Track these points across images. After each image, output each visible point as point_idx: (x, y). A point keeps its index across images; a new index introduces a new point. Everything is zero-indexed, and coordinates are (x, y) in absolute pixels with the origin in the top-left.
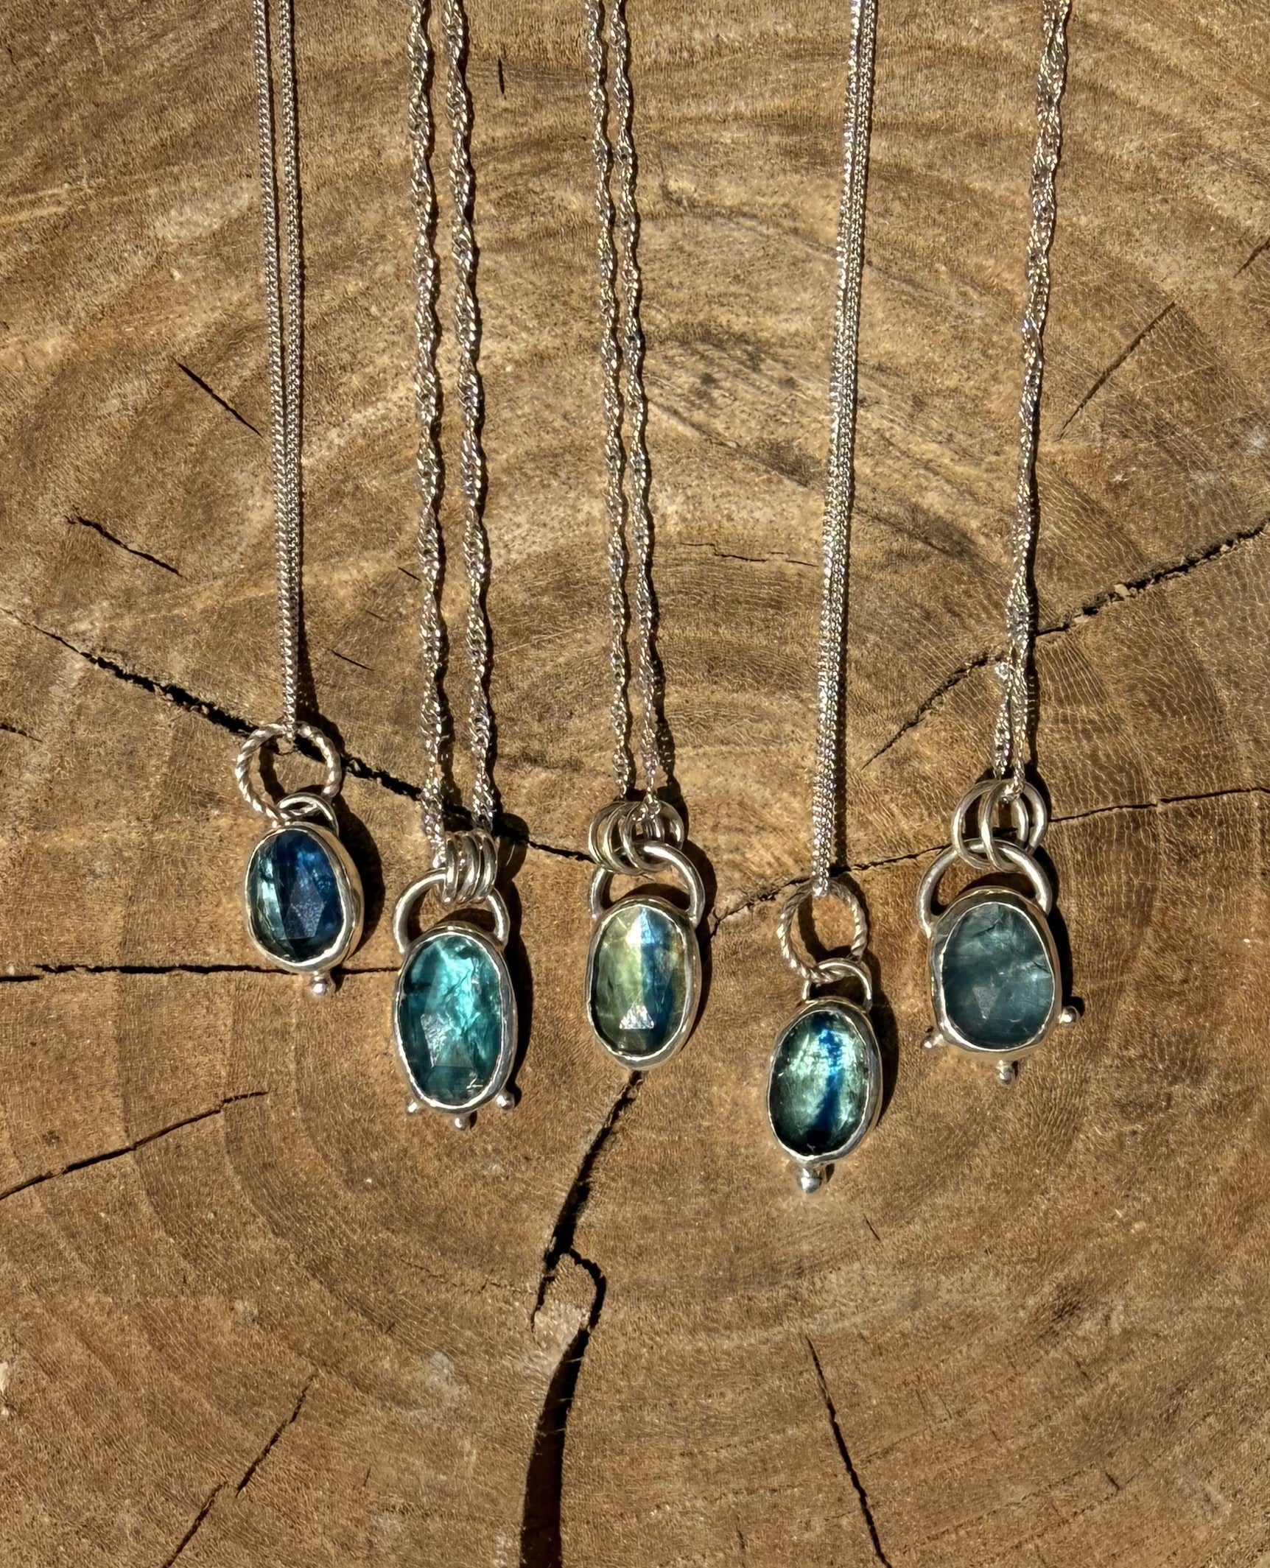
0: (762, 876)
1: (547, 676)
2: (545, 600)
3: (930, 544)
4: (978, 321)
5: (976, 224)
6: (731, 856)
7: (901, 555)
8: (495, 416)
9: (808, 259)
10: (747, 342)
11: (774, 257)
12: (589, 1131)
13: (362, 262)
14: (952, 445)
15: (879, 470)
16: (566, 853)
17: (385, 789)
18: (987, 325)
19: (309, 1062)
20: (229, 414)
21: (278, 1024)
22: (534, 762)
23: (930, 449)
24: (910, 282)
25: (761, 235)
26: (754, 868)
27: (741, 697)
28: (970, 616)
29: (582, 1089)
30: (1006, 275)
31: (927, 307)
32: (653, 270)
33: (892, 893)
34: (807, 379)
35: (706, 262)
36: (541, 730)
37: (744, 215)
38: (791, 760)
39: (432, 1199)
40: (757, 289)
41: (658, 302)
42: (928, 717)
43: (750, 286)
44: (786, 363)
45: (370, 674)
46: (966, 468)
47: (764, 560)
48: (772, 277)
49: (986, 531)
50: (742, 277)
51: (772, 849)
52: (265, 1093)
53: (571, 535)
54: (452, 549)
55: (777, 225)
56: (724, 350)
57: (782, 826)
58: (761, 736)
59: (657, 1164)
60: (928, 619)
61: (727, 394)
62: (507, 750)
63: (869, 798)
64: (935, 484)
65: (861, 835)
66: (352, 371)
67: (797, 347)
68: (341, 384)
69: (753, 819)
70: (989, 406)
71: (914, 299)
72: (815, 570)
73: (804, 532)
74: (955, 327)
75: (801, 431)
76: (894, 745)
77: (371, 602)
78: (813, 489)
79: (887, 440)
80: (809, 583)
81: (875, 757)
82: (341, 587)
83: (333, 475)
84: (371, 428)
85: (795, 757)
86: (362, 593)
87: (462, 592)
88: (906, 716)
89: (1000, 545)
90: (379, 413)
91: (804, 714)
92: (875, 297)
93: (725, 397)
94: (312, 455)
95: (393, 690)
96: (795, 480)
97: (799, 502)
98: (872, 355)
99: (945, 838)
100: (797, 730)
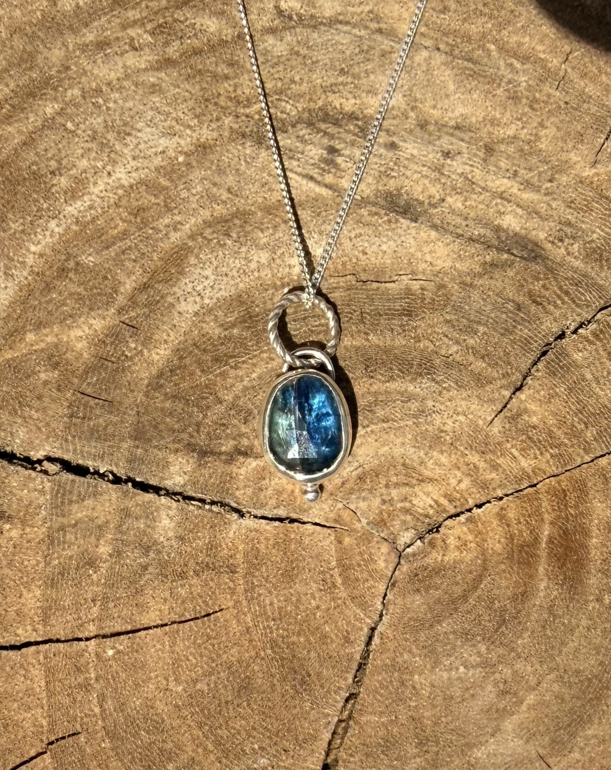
0: (427, 516)
1: (246, 389)
2: (235, 331)
3: (513, 254)
4: (524, 84)
5: (512, 11)
6: (402, 505)
7: (493, 265)
8: (176, 196)
10: (358, 119)
11: (367, 52)
13: (55, 89)
14: (517, 178)
16: (281, 520)
17: (136, 491)
18: (530, 86)
21: (81, 679)
22: (246, 455)
23: (502, 184)
24: (470, 60)
25: (356, 36)
26: (421, 511)
27: (393, 386)
28: (549, 304)
29: (319, 692)
30: (540, 48)
31: (485, 77)
32: (279, 71)
33: (522, 514)
34: (405, 141)
36: (248, 430)
37: (341, 22)
40: (359, 78)
41: (286, 96)
42: (530, 382)
43: (354, 76)
44: (388, 131)
45: (109, 405)
46: (531, 195)
47: (394, 282)
48: (369, 67)
49: (551, 239)
50: (346, 70)
51: (431, 495)
52: (79, 733)
53: (247, 280)
54: (158, 302)
55: (366, 28)
56: (340, 126)
57: (436, 477)
58: (412, 413)
59: (382, 739)
60: (519, 310)
61: (348, 160)
62: (224, 449)
63: (496, 447)
64: (510, 209)
65: (494, 475)
66: (61, 175)
67: (394, 118)
68: (53, 185)
69: (414, 475)
70: (541, 146)
71: (475, 72)
72: (433, 283)
73: (420, 257)
74: (508, 90)
75: (407, 181)
76: (508, 406)
77: (102, 350)
78: (422, 223)
79: (471, 180)
80: (430, 294)
81: (496, 416)
82: (78, 341)
83: (57, 256)
84: (81, 217)
85: (438, 424)
86: (94, 344)
87: (172, 334)
88: (513, 383)
89: (563, 248)
90: (86, 205)
91: (440, 392)
92: (446, 74)
93: (346, 162)
94: (39, 243)
95: (130, 415)
96: (408, 218)
97: (414, 235)
98: (451, 118)
99: (554, 469)
100: (437, 404)
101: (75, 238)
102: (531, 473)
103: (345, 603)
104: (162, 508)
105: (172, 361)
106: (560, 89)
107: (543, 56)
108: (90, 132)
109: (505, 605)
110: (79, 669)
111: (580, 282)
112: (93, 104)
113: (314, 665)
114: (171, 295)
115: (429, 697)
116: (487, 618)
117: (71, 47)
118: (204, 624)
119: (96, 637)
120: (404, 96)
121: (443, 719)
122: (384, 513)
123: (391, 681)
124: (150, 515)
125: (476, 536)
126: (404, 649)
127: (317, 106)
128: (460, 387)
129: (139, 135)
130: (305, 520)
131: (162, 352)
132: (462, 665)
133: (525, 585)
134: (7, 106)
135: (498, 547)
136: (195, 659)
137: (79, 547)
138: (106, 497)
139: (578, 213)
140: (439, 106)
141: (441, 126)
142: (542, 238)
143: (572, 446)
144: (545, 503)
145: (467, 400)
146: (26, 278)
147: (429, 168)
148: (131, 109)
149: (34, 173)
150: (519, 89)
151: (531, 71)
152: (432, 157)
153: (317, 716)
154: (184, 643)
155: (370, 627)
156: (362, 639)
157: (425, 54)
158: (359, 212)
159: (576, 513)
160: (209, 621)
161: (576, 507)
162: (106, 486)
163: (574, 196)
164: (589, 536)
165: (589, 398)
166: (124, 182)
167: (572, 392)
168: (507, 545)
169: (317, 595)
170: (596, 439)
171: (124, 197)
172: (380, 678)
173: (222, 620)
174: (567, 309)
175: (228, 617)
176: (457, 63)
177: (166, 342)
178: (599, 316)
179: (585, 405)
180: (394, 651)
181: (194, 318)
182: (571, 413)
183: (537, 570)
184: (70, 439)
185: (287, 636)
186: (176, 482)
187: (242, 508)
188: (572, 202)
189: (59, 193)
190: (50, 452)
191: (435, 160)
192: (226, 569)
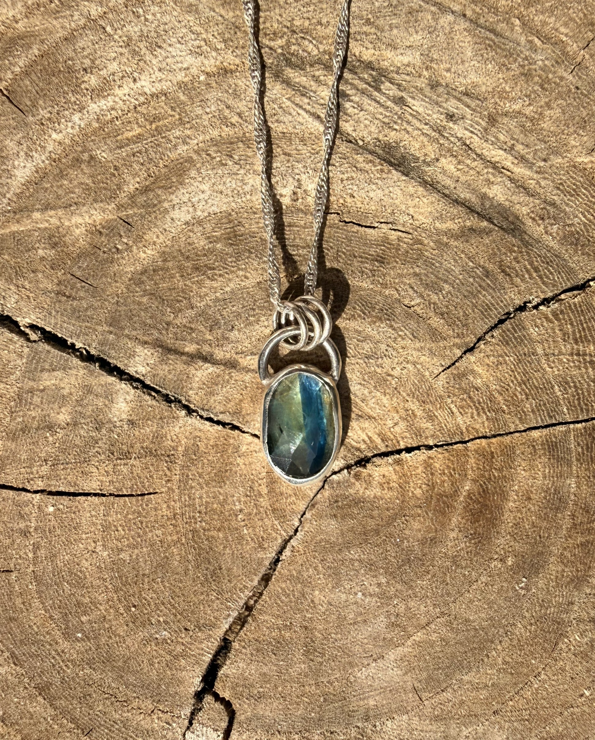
0: (358, 449)
1: (217, 300)
2: (219, 246)
3: (493, 223)
4: (540, 63)
7: (472, 230)
8: (191, 112)
10: (373, 69)
14: (513, 152)
15: (460, 167)
16: (224, 424)
17: (101, 372)
18: (545, 65)
19: (42, 553)
20: (4, 98)
21: (22, 525)
22: (205, 359)
23: (498, 154)
24: (493, 31)
26: (354, 444)
28: (517, 276)
29: (226, 585)
30: (563, 30)
31: (503, 50)
32: (309, 11)
33: (448, 466)
34: (413, 98)
36: (211, 338)
38: (385, 370)
39: (121, 651)
40: (383, 31)
41: (311, 36)
42: (482, 346)
44: (399, 85)
45: (94, 291)
46: (523, 170)
47: (374, 228)
48: (394, 21)
49: (533, 216)
50: (372, 20)
51: (367, 431)
52: (12, 571)
53: (239, 200)
54: (155, 205)
56: (356, 73)
57: (375, 415)
58: (365, 352)
59: (274, 639)
60: (487, 277)
61: (356, 106)
62: (187, 349)
63: (436, 400)
64: (499, 180)
65: (429, 425)
66: (91, 73)
67: (408, 75)
68: (83, 82)
70: (543, 125)
71: (495, 43)
72: (410, 236)
73: (404, 209)
74: (523, 66)
75: (407, 136)
76: (457, 364)
77: (97, 240)
78: (412, 178)
79: (468, 146)
80: (405, 246)
81: (443, 371)
82: (77, 227)
83: (75, 147)
84: (102, 115)
85: (387, 368)
86: (92, 233)
87: (161, 236)
88: (466, 344)
89: (542, 226)
90: (108, 105)
91: (395, 338)
92: (466, 40)
93: (354, 107)
94: (61, 132)
95: (110, 302)
96: (400, 171)
97: (403, 187)
98: (461, 83)
99: (487, 431)
100: (389, 349)
101: (94, 133)
102: (464, 430)
103: (266, 512)
104: (121, 391)
105: (157, 262)
106: (574, 73)
107: (565, 39)
108: (125, 39)
109: (413, 546)
110: (22, 517)
111: (551, 261)
112: (134, 12)
113: (226, 561)
114: (168, 201)
115: (324, 613)
116: (393, 555)
118: (137, 501)
119: (42, 491)
120: (422, 55)
121: (333, 635)
123: (293, 591)
124: (109, 396)
125: (400, 478)
126: (311, 565)
128: (414, 337)
129: (170, 49)
130: (246, 429)
131: (149, 252)
132: (361, 591)
133: (436, 531)
135: (418, 492)
136: (124, 530)
137: (42, 410)
138: (74, 372)
139: (565, 195)
140: (453, 70)
141: (450, 91)
142: (525, 213)
143: (509, 413)
144: (472, 461)
145: (419, 350)
146: (43, 162)
147: (431, 127)
148: (166, 24)
149: (68, 68)
150: (534, 67)
151: (549, 51)
152: (437, 117)
153: (220, 606)
154: (116, 514)
155: (284, 538)
156: (275, 548)
157: (450, 18)
158: (355, 157)
159: (499, 476)
160: (142, 500)
161: (500, 470)
162: (76, 361)
163: (564, 178)
164: (506, 500)
165: (535, 371)
166: (147, 90)
167: (520, 362)
168: (427, 491)
169: (243, 499)
170: (533, 411)
171: (144, 103)
172: (284, 586)
173: (154, 502)
174: (534, 284)
175: (159, 501)
176: (480, 32)
177: (154, 243)
178: (563, 296)
179: (531, 378)
180: (302, 565)
181: (184, 227)
182: (515, 382)
183: (450, 520)
184: (54, 313)
185: (208, 530)
186: (139, 371)
187: (192, 406)
188: (561, 184)
189: (87, 90)
190: (34, 320)
191: (439, 121)
192: (167, 458)
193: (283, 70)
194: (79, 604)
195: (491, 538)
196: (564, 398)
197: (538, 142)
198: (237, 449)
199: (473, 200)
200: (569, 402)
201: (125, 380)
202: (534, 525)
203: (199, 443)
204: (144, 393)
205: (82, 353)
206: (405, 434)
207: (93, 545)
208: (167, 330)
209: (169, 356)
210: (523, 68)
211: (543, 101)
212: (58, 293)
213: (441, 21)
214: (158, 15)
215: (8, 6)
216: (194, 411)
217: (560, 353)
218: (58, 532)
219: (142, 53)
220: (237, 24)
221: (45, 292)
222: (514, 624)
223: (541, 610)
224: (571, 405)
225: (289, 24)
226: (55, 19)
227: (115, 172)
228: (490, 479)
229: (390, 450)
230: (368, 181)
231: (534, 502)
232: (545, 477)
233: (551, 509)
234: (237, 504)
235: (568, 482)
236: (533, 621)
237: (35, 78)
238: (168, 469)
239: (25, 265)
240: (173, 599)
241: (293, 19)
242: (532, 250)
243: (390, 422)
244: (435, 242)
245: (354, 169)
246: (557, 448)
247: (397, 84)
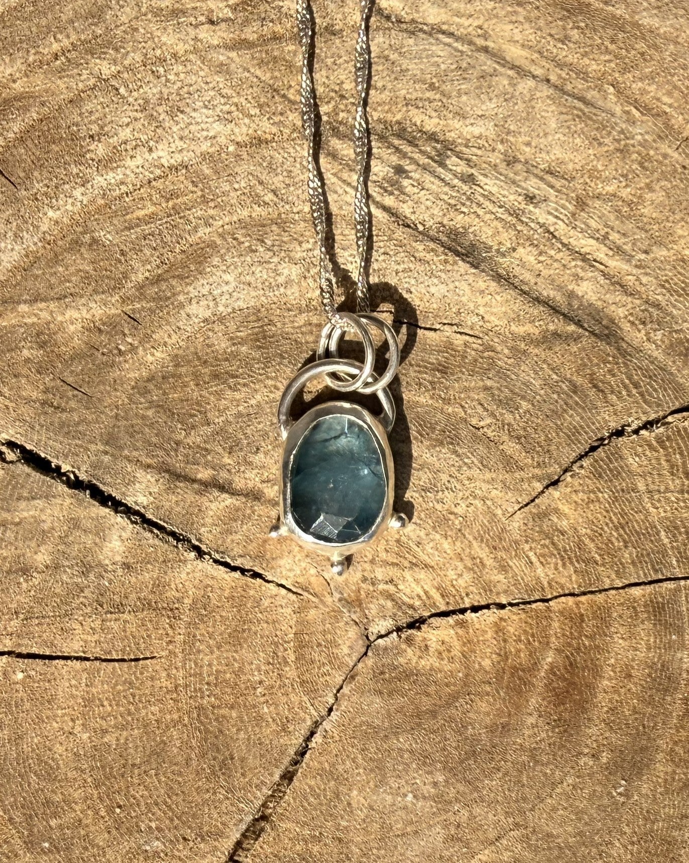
0: (411, 607)
1: (239, 415)
2: (244, 349)
3: (582, 327)
4: (639, 137)
5: (642, 54)
6: (386, 587)
7: (556, 335)
8: (216, 188)
9: (495, 73)
10: (437, 141)
11: (465, 70)
12: (241, 820)
13: (117, 50)
14: (607, 242)
15: (541, 258)
16: (243, 571)
17: (91, 500)
18: (646, 141)
22: (222, 488)
23: (587, 245)
24: (581, 99)
25: (456, 50)
26: (405, 599)
28: (612, 392)
29: (239, 781)
30: (666, 99)
31: (595, 121)
33: (525, 631)
34: (486, 176)
35: (408, 70)
36: (230, 462)
37: (444, 33)
38: (446, 507)
40: (449, 97)
42: (569, 479)
43: (443, 94)
44: (468, 160)
45: (89, 400)
46: (619, 263)
47: (435, 330)
48: (463, 87)
49: (632, 319)
50: (437, 85)
51: (422, 583)
53: (271, 294)
54: (169, 298)
55: (470, 43)
56: (416, 146)
57: (433, 564)
58: (422, 483)
59: (298, 854)
60: (575, 392)
61: (415, 184)
62: (199, 476)
63: (511, 545)
64: (590, 274)
65: (501, 577)
66: (99, 141)
67: (479, 148)
68: (88, 150)
69: (407, 555)
70: (642, 211)
71: (584, 114)
72: (480, 341)
73: (472, 308)
74: (618, 141)
75: (477, 220)
76: (537, 500)
77: (96, 339)
78: (483, 271)
79: (552, 233)
80: (473, 353)
81: (519, 509)
82: (72, 323)
83: (74, 226)
84: (110, 190)
85: (449, 504)
86: (89, 330)
87: (174, 336)
88: (549, 476)
89: (643, 332)
90: (117, 178)
91: (460, 467)
92: (550, 110)
93: (414, 186)
94: (59, 209)
95: (107, 415)
96: (468, 262)
97: (471, 281)
98: (543, 160)
99: (576, 586)
100: (452, 480)
101: (99, 211)
102: (546, 585)
103: (292, 685)
104: (116, 526)
105: (167, 367)
106: (680, 150)
107: (668, 110)
108: (141, 102)
109: (480, 734)
111: (655, 375)
112: (153, 72)
113: (239, 748)
114: (184, 294)
115: (364, 820)
116: (454, 745)
117: (143, 10)
118: (129, 668)
119: (9, 653)
120: (496, 125)
121: (375, 851)
122: (362, 593)
123: (325, 790)
124: (100, 532)
125: (464, 644)
126: (348, 756)
127: (395, 120)
128: (484, 466)
129: (193, 114)
130: (269, 578)
131: (158, 354)
132: (412, 792)
133: (509, 715)
134: (63, 58)
135: (487, 663)
136: (110, 705)
137: (16, 549)
138: (58, 500)
139: (672, 295)
140: (533, 144)
141: (530, 168)
142: (622, 315)
143: (603, 565)
144: (556, 625)
145: (488, 482)
146: (35, 244)
147: (507, 210)
148: (191, 85)
149: (72, 134)
150: (632, 142)
151: (650, 124)
152: (513, 199)
153: (230, 808)
154: (103, 684)
155: (314, 720)
156: (302, 732)
157: (531, 83)
158: (414, 244)
159: (590, 645)
160: (136, 666)
161: (591, 637)
162: (62, 488)
163: (670, 274)
164: (600, 676)
165: (636, 512)
166: (164, 161)
167: (617, 501)
168: (499, 662)
169: (263, 668)
170: (633, 563)
171: (160, 177)
172: (313, 783)
173: (150, 670)
174: (633, 403)
175: (158, 667)
176: (566, 100)
177: (165, 344)
178: (670, 419)
179: (630, 520)
180: (336, 755)
181: (202, 325)
182: (611, 525)
183: (527, 701)
184: (37, 427)
185: (219, 707)
186: (139, 501)
187: (204, 547)
188: (667, 281)
189: (93, 160)
190: (12, 436)
191: (516, 203)
192: (169, 613)
193: (329, 141)
194: (48, 803)
195: (580, 726)
196: (672, 547)
197: (638, 231)
198: (258, 603)
199: (558, 298)
200: (680, 553)
201: (121, 512)
202: (635, 712)
203: (211, 595)
204: (144, 529)
205: (68, 478)
206: (471, 588)
207: (71, 724)
208: (176, 451)
209: (178, 484)
210: (619, 143)
211: (643, 181)
212: (44, 403)
213: (520, 88)
214: (182, 76)
215: (5, 63)
216: (205, 553)
217: (667, 490)
218: (27, 705)
219: (161, 118)
220: (275, 86)
221: (28, 401)
222: (611, 843)
223: (645, 825)
224: (682, 557)
225: (337, 88)
226: (60, 78)
227: (122, 258)
228: (579, 649)
229: (451, 608)
230: (429, 274)
231: (636, 680)
232: (649, 649)
233: (658, 690)
234: (256, 673)
235: (679, 655)
236: (635, 839)
237: (30, 146)
238: (171, 626)
239: (6, 368)
240: (169, 798)
241: (342, 83)
242: (631, 361)
243: (453, 573)
244: (511, 349)
245: (412, 259)
246: (664, 611)
247: (466, 160)
